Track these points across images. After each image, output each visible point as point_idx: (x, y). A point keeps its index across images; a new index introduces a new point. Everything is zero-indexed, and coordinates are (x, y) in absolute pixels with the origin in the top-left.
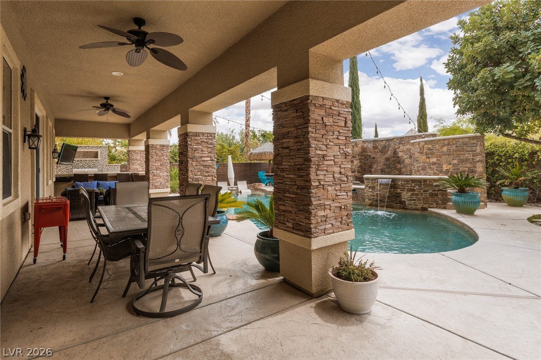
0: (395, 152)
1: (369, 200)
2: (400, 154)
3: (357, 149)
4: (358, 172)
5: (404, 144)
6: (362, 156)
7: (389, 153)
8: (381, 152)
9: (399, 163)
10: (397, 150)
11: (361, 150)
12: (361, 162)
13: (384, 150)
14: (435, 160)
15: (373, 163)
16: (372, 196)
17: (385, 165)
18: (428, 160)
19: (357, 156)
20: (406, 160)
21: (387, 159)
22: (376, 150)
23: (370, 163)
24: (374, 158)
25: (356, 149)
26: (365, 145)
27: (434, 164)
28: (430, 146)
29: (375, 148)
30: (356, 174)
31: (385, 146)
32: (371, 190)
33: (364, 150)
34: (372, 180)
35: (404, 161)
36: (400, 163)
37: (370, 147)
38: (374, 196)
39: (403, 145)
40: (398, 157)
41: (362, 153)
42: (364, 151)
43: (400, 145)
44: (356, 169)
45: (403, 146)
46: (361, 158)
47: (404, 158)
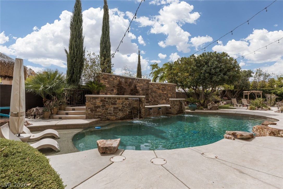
0: (135, 87)
2: (138, 88)
5: (140, 83)
7: (132, 86)
11: (118, 82)
12: (118, 91)
13: (130, 85)
14: (166, 92)
15: (125, 92)
18: (162, 92)
19: (116, 86)
20: (140, 92)
21: (131, 90)
22: (126, 84)
23: (123, 92)
24: (125, 89)
25: (115, 81)
26: (120, 80)
27: (165, 94)
28: (164, 86)
29: (126, 82)
33: (120, 83)
36: (137, 93)
37: (123, 82)
40: (137, 90)
41: (119, 84)
43: (138, 83)
46: (119, 88)
47: (139, 90)
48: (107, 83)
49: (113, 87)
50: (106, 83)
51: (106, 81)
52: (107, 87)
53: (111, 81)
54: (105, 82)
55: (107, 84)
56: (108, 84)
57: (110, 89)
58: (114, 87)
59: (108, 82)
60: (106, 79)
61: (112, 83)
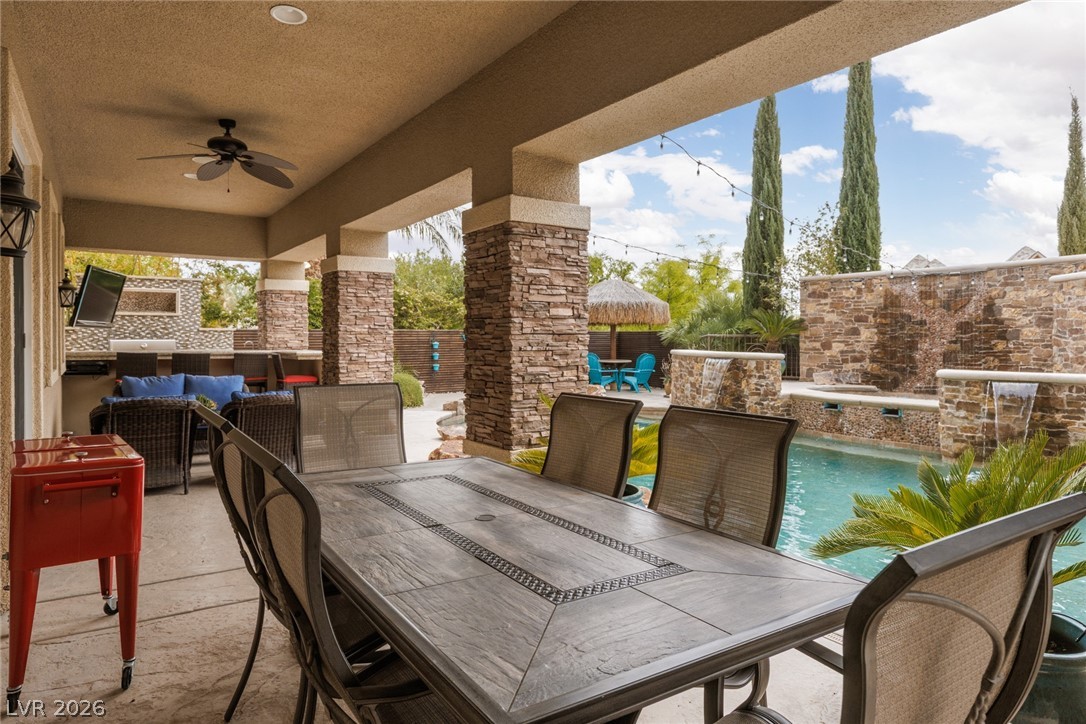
0: (990, 308)
1: (955, 441)
2: (1006, 314)
3: (870, 297)
4: (873, 360)
5: (1022, 284)
6: (884, 316)
7: (971, 309)
8: (947, 306)
9: (1002, 336)
10: (998, 302)
11: (882, 300)
12: (881, 333)
13: (954, 302)
15: (920, 335)
16: (964, 429)
17: (955, 342)
19: (871, 317)
20: (1025, 331)
21: (963, 327)
22: (929, 302)
23: (911, 336)
24: (922, 323)
25: (867, 298)
26: (897, 289)
29: (925, 295)
30: (867, 365)
31: (958, 291)
32: (962, 413)
33: (892, 301)
34: (968, 384)
35: (1017, 334)
36: (1004, 338)
37: (911, 293)
38: (973, 430)
39: (1018, 287)
40: (1001, 322)
41: (886, 307)
42: (893, 304)
43: (1008, 289)
44: (868, 352)
45: (1018, 290)
46: (884, 321)
47: (1018, 323)
48: (827, 308)
49: (856, 321)
50: (824, 311)
51: (823, 301)
52: (830, 322)
53: (848, 298)
54: (818, 307)
55: (828, 312)
56: (833, 311)
57: (843, 327)
58: (859, 319)
59: (832, 304)
60: (825, 296)
61: (852, 307)
